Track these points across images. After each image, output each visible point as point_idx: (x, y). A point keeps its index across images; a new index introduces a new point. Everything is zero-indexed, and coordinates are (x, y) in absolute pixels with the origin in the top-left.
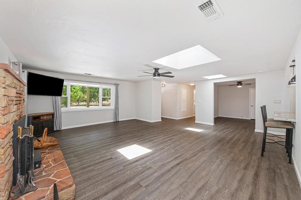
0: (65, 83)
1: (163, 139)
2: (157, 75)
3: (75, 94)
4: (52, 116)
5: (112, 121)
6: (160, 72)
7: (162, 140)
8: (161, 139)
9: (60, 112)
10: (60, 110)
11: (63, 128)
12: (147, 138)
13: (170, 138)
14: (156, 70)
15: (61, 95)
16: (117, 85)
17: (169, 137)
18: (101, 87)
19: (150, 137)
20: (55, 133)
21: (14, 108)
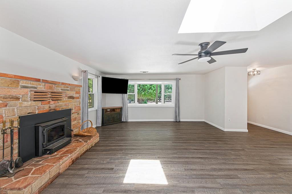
0: (130, 83)
1: (215, 170)
2: (203, 54)
3: (155, 91)
4: (120, 110)
5: (173, 120)
7: (207, 170)
8: (209, 167)
9: (126, 107)
10: (126, 105)
11: (129, 121)
12: (186, 156)
13: (231, 173)
15: (126, 93)
16: (178, 80)
17: (229, 170)
18: (163, 83)
19: (194, 156)
20: (123, 124)
21: (25, 104)
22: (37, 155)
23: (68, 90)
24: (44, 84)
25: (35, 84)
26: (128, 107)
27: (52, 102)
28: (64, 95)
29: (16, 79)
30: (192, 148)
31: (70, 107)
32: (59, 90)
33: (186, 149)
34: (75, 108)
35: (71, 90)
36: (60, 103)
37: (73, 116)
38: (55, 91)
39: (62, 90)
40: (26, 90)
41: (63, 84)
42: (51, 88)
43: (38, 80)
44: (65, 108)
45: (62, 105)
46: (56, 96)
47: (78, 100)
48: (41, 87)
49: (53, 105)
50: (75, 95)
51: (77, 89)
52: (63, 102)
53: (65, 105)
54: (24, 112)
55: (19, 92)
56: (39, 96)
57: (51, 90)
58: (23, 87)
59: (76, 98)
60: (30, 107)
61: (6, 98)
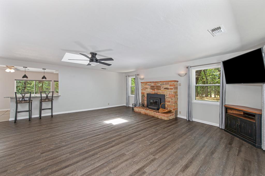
2: (94, 60)
6: (98, 57)
14: (94, 55)
23: (164, 85)
24: (153, 83)
25: (150, 84)
28: (162, 87)
29: (146, 83)
30: (102, 135)
31: (165, 94)
32: (159, 85)
33: (106, 133)
34: (169, 95)
35: (166, 84)
36: (159, 91)
37: (166, 99)
39: (160, 85)
41: (160, 82)
42: (155, 84)
43: (151, 82)
44: (162, 93)
45: (160, 92)
46: (158, 88)
47: (172, 90)
48: (153, 85)
49: (156, 91)
50: (169, 87)
51: (171, 84)
52: (162, 90)
53: (162, 92)
54: (148, 93)
55: (147, 86)
56: (152, 88)
57: (155, 86)
58: (148, 85)
59: (170, 89)
60: (149, 91)
61: (145, 88)
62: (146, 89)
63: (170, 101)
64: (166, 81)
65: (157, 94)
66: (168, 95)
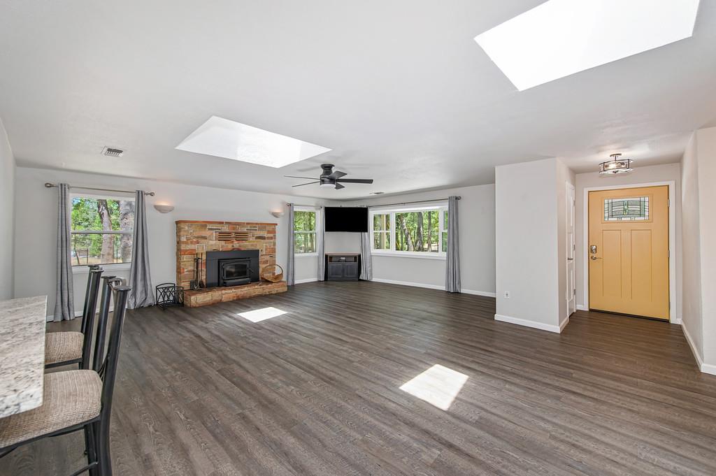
10: (368, 252)
15: (368, 231)
21: (211, 242)
22: (219, 286)
23: (256, 230)
24: (227, 225)
25: (219, 226)
26: (371, 256)
27: (236, 242)
28: (250, 235)
29: (203, 225)
31: (258, 248)
32: (244, 230)
34: (266, 250)
35: (260, 229)
36: (246, 243)
37: (261, 258)
38: (240, 231)
39: (247, 230)
40: (212, 232)
41: (248, 224)
42: (234, 229)
43: (223, 223)
44: (250, 248)
45: (248, 245)
46: (241, 236)
47: (272, 241)
48: (226, 229)
49: (237, 245)
50: (266, 235)
51: (270, 228)
52: (250, 242)
53: (252, 245)
54: (210, 249)
55: (206, 233)
56: (223, 236)
57: (234, 231)
58: (210, 229)
59: (268, 238)
60: (214, 244)
61: (198, 237)
62: (202, 241)
63: (267, 261)
64: (261, 224)
65: (239, 250)
66: (264, 250)
